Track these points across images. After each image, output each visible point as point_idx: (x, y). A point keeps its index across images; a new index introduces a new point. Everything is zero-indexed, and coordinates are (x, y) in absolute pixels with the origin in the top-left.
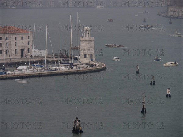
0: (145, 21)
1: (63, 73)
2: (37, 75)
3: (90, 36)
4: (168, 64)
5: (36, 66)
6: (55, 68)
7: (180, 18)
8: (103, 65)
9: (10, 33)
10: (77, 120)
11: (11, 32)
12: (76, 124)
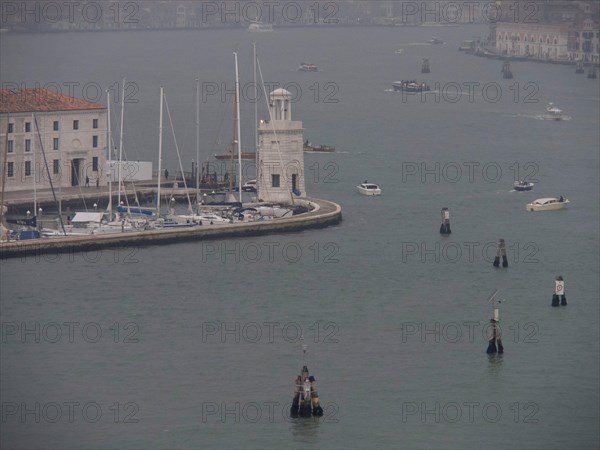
0: (426, 70)
1: (214, 232)
2: (135, 239)
3: (290, 119)
4: (541, 203)
5: (132, 211)
6: (187, 217)
7: (534, 61)
8: (335, 208)
9: (37, 108)
10: (304, 375)
11: (42, 107)
12: (301, 389)
